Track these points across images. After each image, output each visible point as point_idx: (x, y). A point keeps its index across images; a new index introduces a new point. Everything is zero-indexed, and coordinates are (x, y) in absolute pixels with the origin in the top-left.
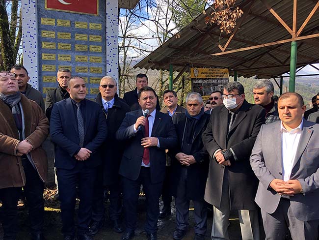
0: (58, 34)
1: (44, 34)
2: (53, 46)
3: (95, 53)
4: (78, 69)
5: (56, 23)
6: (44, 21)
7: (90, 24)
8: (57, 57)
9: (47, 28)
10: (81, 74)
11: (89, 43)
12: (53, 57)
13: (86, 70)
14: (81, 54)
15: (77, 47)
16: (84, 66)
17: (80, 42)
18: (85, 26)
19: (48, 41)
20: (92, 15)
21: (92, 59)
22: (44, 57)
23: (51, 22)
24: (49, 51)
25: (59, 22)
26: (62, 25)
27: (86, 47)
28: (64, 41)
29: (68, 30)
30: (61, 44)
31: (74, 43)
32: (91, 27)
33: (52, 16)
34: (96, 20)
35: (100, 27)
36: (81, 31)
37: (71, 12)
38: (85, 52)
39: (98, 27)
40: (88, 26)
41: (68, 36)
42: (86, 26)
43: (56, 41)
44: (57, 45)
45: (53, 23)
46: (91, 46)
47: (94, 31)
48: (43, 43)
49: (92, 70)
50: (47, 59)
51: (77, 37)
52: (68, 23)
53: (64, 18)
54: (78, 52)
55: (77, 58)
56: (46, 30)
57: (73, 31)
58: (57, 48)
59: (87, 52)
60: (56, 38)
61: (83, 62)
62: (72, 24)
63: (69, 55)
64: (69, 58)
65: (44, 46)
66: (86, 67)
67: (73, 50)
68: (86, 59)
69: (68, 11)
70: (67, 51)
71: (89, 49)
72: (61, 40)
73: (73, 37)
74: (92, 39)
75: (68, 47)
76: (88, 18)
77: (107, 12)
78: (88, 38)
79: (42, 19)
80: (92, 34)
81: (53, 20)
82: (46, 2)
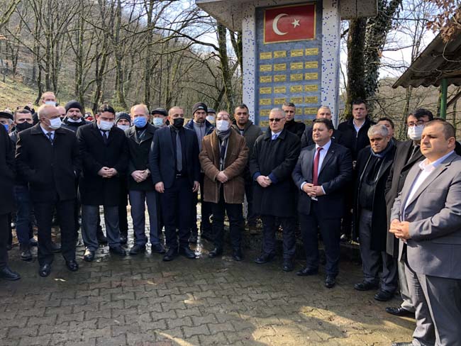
0: (275, 66)
1: (262, 68)
2: (269, 80)
3: (310, 81)
5: (273, 55)
6: (263, 56)
7: (306, 50)
8: (272, 91)
9: (265, 62)
11: (304, 71)
12: (269, 91)
13: (301, 100)
14: (296, 84)
15: (292, 77)
16: (298, 96)
17: (295, 71)
18: (301, 54)
19: (266, 75)
20: (308, 39)
21: (307, 88)
22: (262, 91)
23: (268, 56)
24: (267, 85)
25: (276, 54)
26: (278, 56)
27: (301, 76)
28: (279, 72)
29: (283, 60)
30: (277, 76)
31: (289, 72)
32: (308, 53)
33: (270, 49)
34: (313, 45)
35: (316, 51)
36: (296, 60)
37: (287, 41)
38: (299, 82)
39: (314, 52)
40: (304, 53)
41: (283, 67)
43: (272, 73)
44: (273, 78)
45: (270, 56)
46: (306, 74)
47: (310, 57)
48: (261, 78)
49: (307, 100)
50: (264, 93)
51: (292, 67)
52: (284, 54)
53: (281, 49)
54: (293, 82)
55: (292, 89)
56: (263, 64)
57: (289, 60)
58: (273, 80)
59: (303, 81)
60: (273, 70)
61: (298, 93)
62: (288, 53)
63: (282, 86)
64: (284, 90)
65: (262, 80)
66: (301, 97)
67: (288, 80)
68: (301, 89)
69: (284, 41)
70: (282, 83)
71: (304, 77)
72: (277, 72)
73: (288, 67)
74: (308, 66)
75: (283, 78)
76: (304, 44)
77: (323, 34)
78: (304, 65)
79: (261, 54)
80: (308, 61)
81: (271, 53)
82: (264, 37)
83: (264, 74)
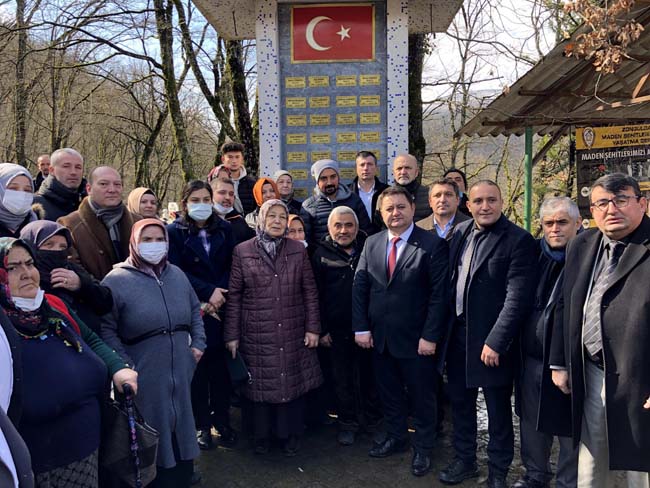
0: (311, 101)
1: (289, 104)
2: (303, 122)
3: (369, 126)
4: (341, 156)
5: (307, 82)
6: (290, 83)
7: (361, 77)
8: (308, 139)
9: (294, 93)
10: (346, 163)
11: (358, 110)
12: (303, 139)
14: (347, 129)
15: (340, 119)
17: (344, 110)
18: (352, 82)
19: (296, 114)
20: (363, 60)
21: (363, 137)
22: (290, 140)
23: (300, 83)
24: (296, 130)
25: (311, 80)
26: (316, 85)
27: (354, 117)
28: (320, 111)
29: (325, 92)
30: (315, 116)
31: (334, 112)
32: (363, 81)
33: (302, 73)
34: (371, 69)
35: (377, 80)
36: (345, 92)
37: (330, 61)
38: (351, 126)
39: (374, 80)
40: (358, 81)
41: (325, 102)
42: (354, 81)
43: (307, 111)
44: (308, 118)
45: (302, 83)
46: (362, 115)
47: (367, 88)
48: (288, 118)
50: (294, 142)
51: (340, 102)
52: (326, 81)
53: (319, 73)
54: (342, 126)
55: (340, 138)
56: (293, 96)
57: (333, 92)
58: (308, 123)
59: (357, 125)
60: (308, 106)
61: (349, 143)
62: (332, 81)
63: (324, 133)
64: (327, 138)
65: (290, 122)
67: (333, 124)
68: (354, 137)
70: (323, 127)
71: (358, 120)
72: (314, 110)
73: (333, 102)
74: (364, 102)
75: (325, 120)
76: (357, 67)
77: (389, 53)
78: (358, 102)
79: (287, 79)
80: (364, 94)
81: (304, 79)
82: (292, 51)
83: (293, 112)
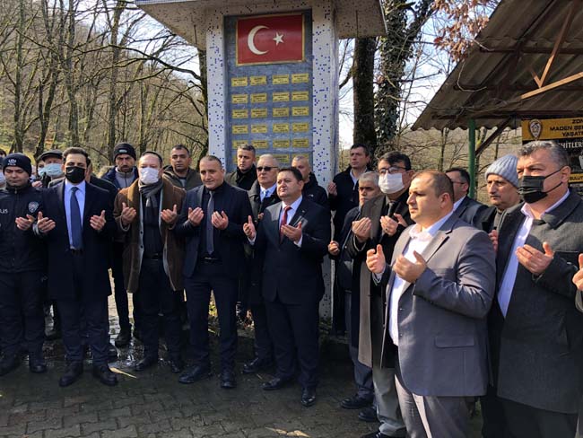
0: (252, 97)
1: (235, 99)
2: (245, 115)
3: (299, 117)
4: (276, 144)
5: (249, 82)
6: (235, 83)
7: (293, 76)
8: (249, 129)
9: (239, 90)
10: (281, 150)
11: (290, 104)
12: (245, 130)
13: (287, 144)
14: (281, 121)
15: (275, 112)
16: (284, 138)
17: (279, 104)
18: (285, 80)
19: (240, 108)
21: (296, 128)
22: (235, 130)
23: (243, 82)
25: (252, 79)
26: (256, 83)
27: (287, 110)
28: (258, 105)
29: (263, 89)
30: (254, 110)
31: (270, 106)
32: (295, 79)
33: (246, 74)
34: (301, 68)
35: (306, 78)
36: (280, 89)
37: (267, 63)
38: (285, 118)
39: (304, 78)
40: (290, 79)
41: (263, 98)
42: (287, 79)
43: (249, 106)
44: (249, 112)
45: (245, 82)
46: (294, 108)
47: (298, 85)
48: (234, 111)
49: (295, 143)
50: (238, 132)
51: (275, 98)
52: (264, 80)
53: (259, 73)
54: (277, 118)
55: (275, 128)
56: (237, 93)
57: (270, 89)
58: (250, 116)
59: (288, 118)
60: (249, 102)
61: (283, 133)
62: (269, 80)
63: (262, 124)
64: (264, 129)
65: (235, 115)
66: (287, 139)
67: (270, 117)
68: (287, 128)
69: (263, 63)
70: (261, 119)
71: (290, 113)
72: (254, 105)
73: (269, 98)
74: (295, 97)
75: (264, 114)
76: (290, 67)
77: (314, 54)
78: (290, 97)
79: (232, 79)
80: (295, 91)
81: (246, 79)
82: (237, 57)
83: (238, 107)
